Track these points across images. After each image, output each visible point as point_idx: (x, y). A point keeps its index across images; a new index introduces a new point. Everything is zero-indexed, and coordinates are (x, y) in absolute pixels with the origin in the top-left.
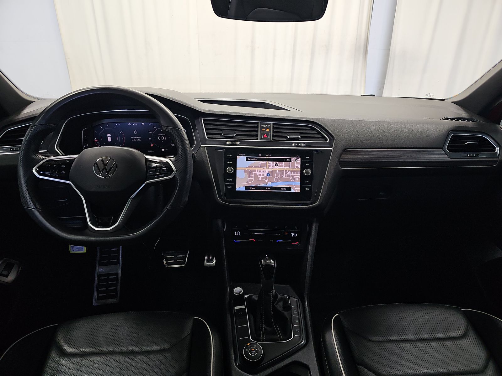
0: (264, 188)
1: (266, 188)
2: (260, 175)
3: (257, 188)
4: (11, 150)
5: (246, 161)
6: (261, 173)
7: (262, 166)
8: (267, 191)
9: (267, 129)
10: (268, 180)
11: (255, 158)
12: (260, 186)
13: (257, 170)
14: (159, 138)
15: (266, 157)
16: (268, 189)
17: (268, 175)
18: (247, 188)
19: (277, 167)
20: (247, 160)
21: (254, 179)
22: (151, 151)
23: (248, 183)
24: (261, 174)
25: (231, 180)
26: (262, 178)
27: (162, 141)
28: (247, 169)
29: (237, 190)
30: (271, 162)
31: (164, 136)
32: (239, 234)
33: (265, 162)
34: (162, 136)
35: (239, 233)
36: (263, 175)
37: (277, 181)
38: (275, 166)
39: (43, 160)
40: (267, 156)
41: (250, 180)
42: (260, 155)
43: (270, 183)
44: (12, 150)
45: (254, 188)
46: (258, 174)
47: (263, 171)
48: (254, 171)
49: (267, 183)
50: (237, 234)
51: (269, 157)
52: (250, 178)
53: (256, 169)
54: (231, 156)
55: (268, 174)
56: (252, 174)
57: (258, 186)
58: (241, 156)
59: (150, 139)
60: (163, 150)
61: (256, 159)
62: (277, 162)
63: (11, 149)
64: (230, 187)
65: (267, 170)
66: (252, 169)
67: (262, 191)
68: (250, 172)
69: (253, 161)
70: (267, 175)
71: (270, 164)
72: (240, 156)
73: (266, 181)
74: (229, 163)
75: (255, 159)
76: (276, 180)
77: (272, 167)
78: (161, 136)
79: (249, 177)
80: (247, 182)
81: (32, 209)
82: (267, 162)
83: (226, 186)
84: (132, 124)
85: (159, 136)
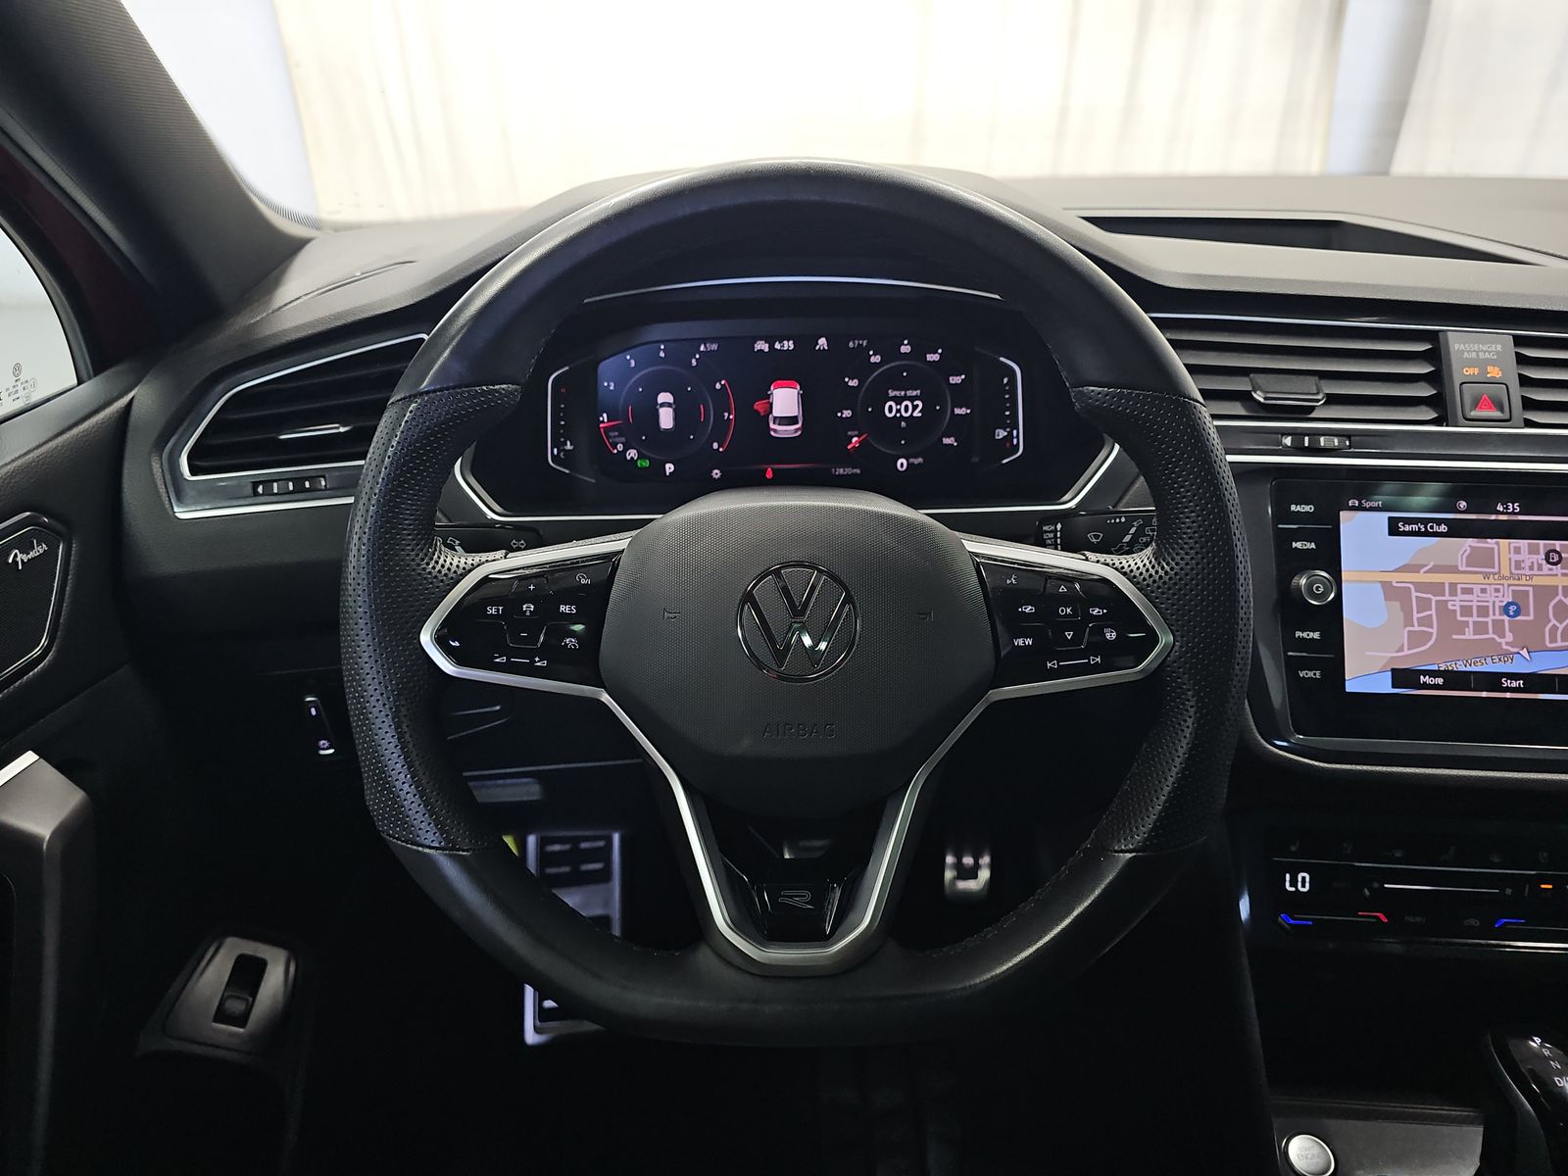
0: (1492, 680)
1: (1506, 683)
2: (1466, 611)
3: (1454, 679)
4: (256, 494)
5: (1390, 534)
6: (1474, 600)
7: (1476, 559)
8: (1508, 695)
9: (1490, 369)
10: (1509, 637)
11: (1439, 522)
12: (1469, 669)
13: (1453, 586)
14: (891, 407)
15: (1493, 517)
16: (1515, 684)
17: (1513, 609)
18: (1401, 677)
19: (1557, 570)
20: (1394, 529)
21: (1434, 631)
22: (849, 471)
23: (1406, 652)
24: (1475, 604)
25: (1316, 635)
26: (1480, 628)
27: (903, 424)
28: (1395, 579)
29: (1351, 687)
30: (1523, 544)
31: (912, 399)
32: (1304, 882)
33: (1491, 542)
34: (906, 398)
35: (1304, 878)
36: (1483, 611)
37: (1560, 644)
38: (1547, 566)
39: (463, 576)
40: (1500, 508)
41: (1416, 639)
42: (1463, 504)
43: (1524, 652)
44: (260, 489)
45: (1440, 681)
46: (1455, 604)
47: (1483, 591)
48: (1438, 588)
49: (1506, 656)
50: (1294, 883)
51: (1513, 513)
52: (1417, 628)
53: (1446, 579)
54: (1309, 508)
55: (1509, 604)
56: (1424, 605)
57: (1463, 669)
58: (1361, 508)
59: (847, 413)
60: (902, 465)
61: (1443, 528)
62: (1558, 544)
63: (255, 485)
64: (1310, 674)
65: (1506, 582)
66: (1421, 577)
67: (1484, 694)
68: (1414, 594)
69: (1426, 534)
70: (1505, 610)
71: (1517, 550)
72: (1353, 508)
73: (1503, 641)
74: (1298, 545)
75: (1436, 528)
76: (1553, 640)
77: (1531, 568)
78: (898, 401)
79: (1408, 621)
80: (1401, 649)
81: (427, 850)
82: (1503, 542)
83: (1292, 667)
84: (771, 347)
85: (893, 399)
